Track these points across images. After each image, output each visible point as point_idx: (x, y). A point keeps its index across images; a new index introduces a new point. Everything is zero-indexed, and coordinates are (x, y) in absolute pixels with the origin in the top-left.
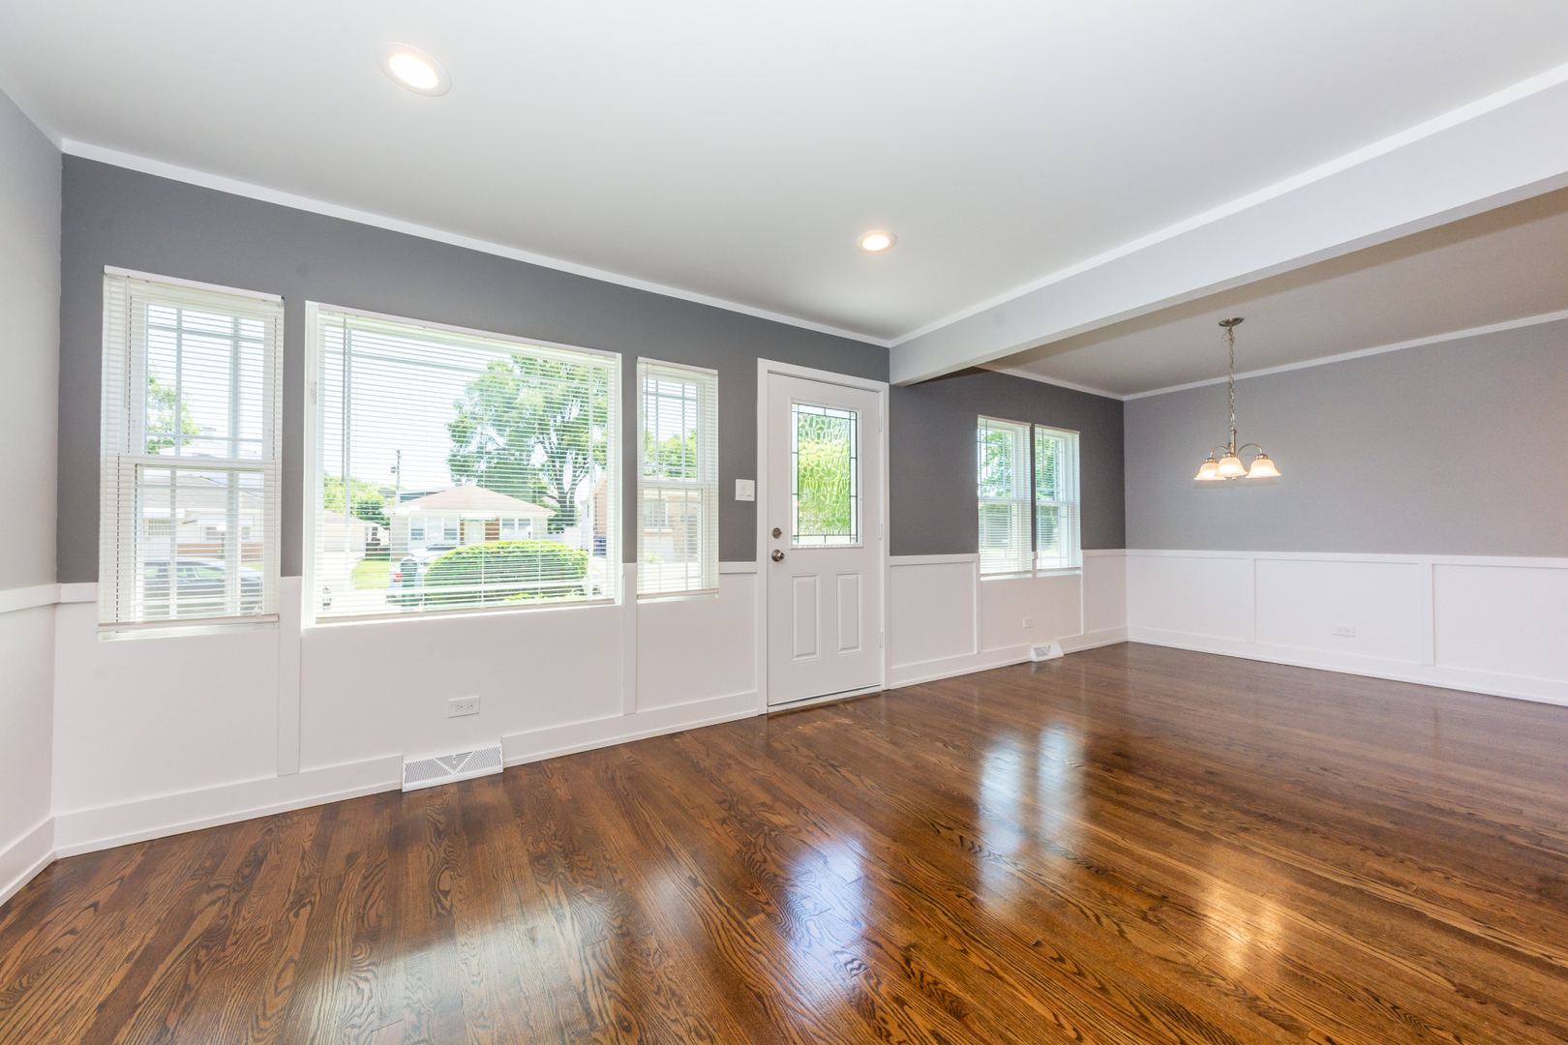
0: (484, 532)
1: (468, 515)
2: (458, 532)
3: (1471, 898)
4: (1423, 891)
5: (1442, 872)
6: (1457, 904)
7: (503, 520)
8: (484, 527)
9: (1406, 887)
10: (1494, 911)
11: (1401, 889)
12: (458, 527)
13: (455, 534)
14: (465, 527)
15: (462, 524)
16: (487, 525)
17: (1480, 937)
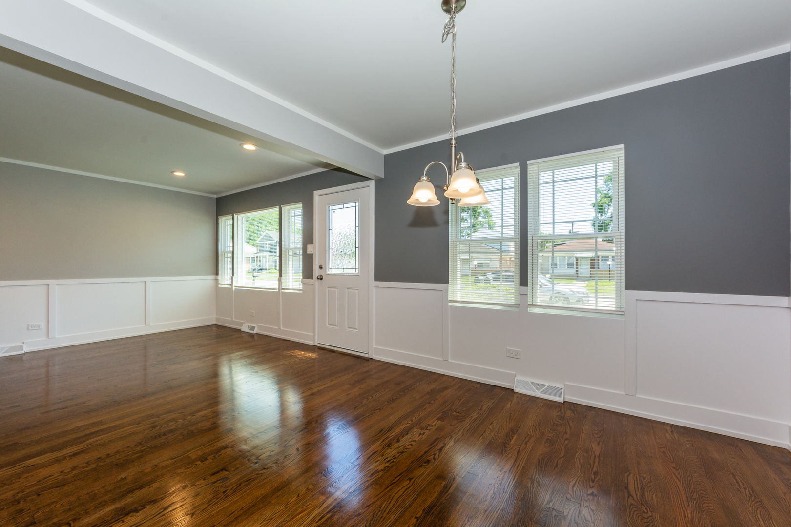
0: (590, 264)
1: (579, 255)
2: (575, 264)
3: (44, 472)
4: (63, 460)
5: (67, 473)
6: (46, 466)
7: (602, 257)
8: (590, 261)
9: (70, 456)
10: (29, 474)
11: (71, 454)
12: (575, 261)
13: (573, 265)
14: (579, 261)
15: (577, 260)
16: (591, 260)
17: (25, 461)
